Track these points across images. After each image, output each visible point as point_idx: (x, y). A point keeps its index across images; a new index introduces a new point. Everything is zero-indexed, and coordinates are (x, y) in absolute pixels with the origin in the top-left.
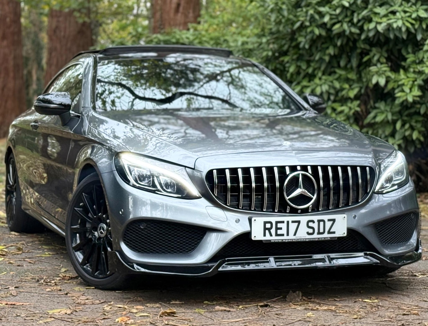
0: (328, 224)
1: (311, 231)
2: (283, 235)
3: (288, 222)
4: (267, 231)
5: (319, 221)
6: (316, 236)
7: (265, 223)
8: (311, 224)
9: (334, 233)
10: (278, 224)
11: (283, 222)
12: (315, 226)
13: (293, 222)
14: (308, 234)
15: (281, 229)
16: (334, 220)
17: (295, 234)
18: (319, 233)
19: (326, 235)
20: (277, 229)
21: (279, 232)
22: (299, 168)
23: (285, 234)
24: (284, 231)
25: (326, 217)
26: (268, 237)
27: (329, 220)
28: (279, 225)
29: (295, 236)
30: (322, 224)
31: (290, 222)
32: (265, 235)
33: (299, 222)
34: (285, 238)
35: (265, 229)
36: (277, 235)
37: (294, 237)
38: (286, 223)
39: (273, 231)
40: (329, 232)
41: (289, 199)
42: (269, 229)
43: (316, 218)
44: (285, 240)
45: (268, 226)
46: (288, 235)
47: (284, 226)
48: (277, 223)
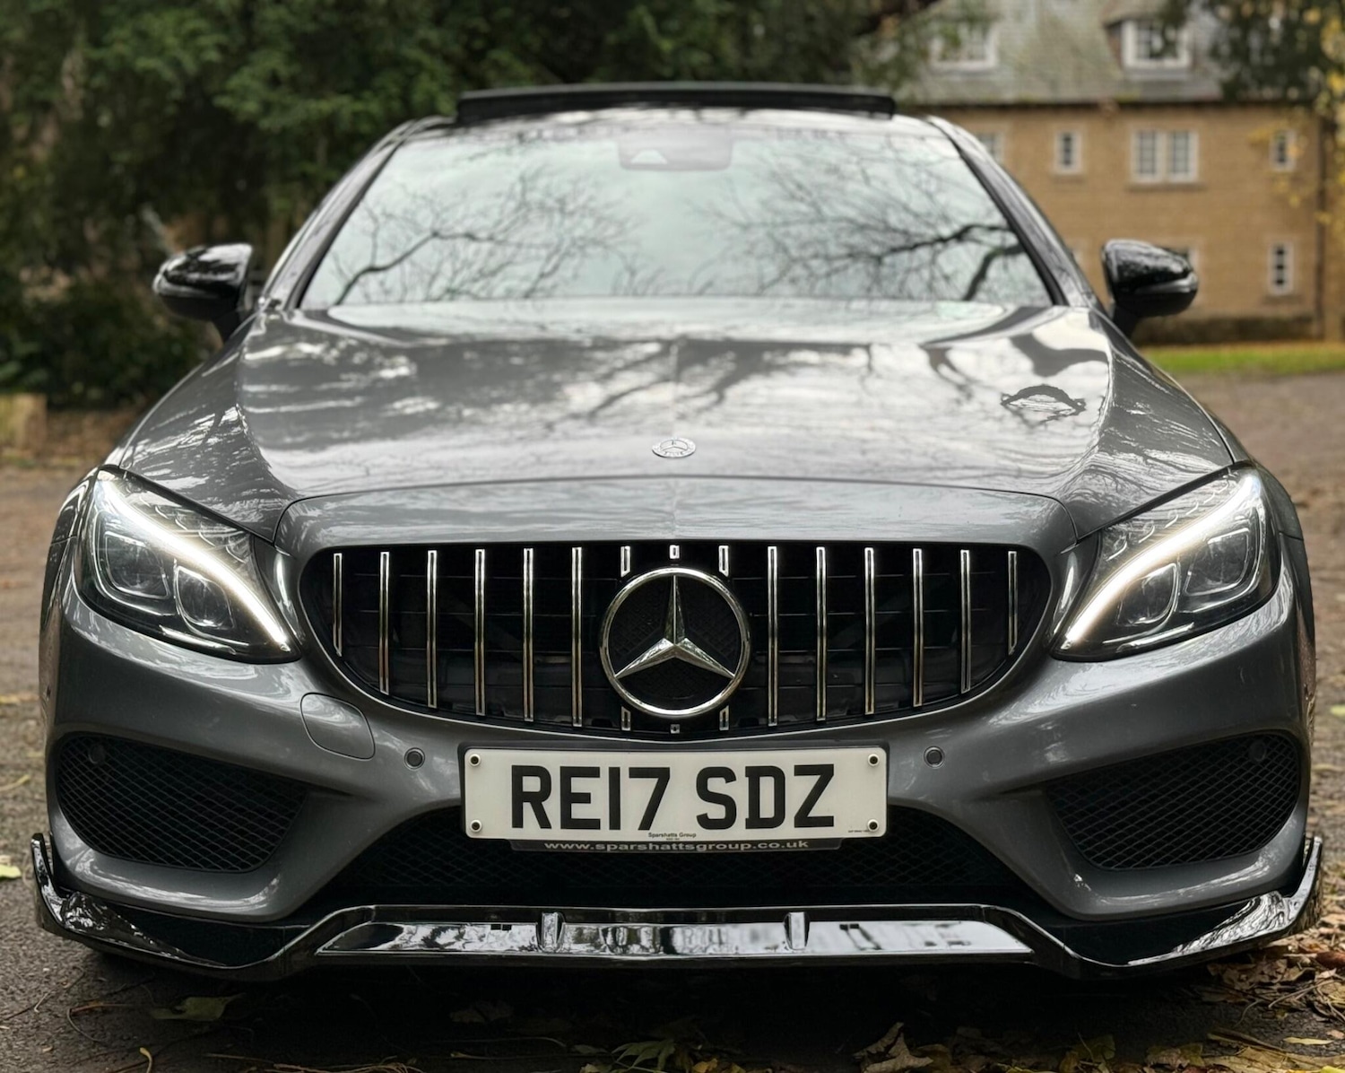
0: (798, 789)
1: (717, 812)
2: (594, 824)
3: (615, 774)
4: (528, 808)
5: (754, 774)
6: (739, 832)
7: (519, 773)
8: (716, 785)
9: (828, 821)
10: (574, 780)
11: (593, 772)
12: (738, 791)
13: (636, 773)
14: (704, 821)
15: (585, 798)
16: (825, 773)
17: (646, 824)
18: (755, 821)
19: (788, 831)
20: (569, 798)
21: (579, 811)
22: (674, 551)
23: (605, 823)
24: (598, 808)
25: (786, 759)
26: (531, 830)
27: (801, 770)
28: (578, 785)
29: (646, 832)
30: (767, 785)
31: (624, 775)
32: (518, 822)
33: (662, 775)
34: (604, 834)
35: (519, 797)
36: (568, 822)
37: (644, 836)
38: (605, 774)
39: (553, 806)
40: (803, 820)
41: (623, 681)
42: (538, 800)
43: (739, 761)
44: (606, 843)
45: (532, 784)
46: (615, 823)
47: (598, 788)
48: (568, 773)
